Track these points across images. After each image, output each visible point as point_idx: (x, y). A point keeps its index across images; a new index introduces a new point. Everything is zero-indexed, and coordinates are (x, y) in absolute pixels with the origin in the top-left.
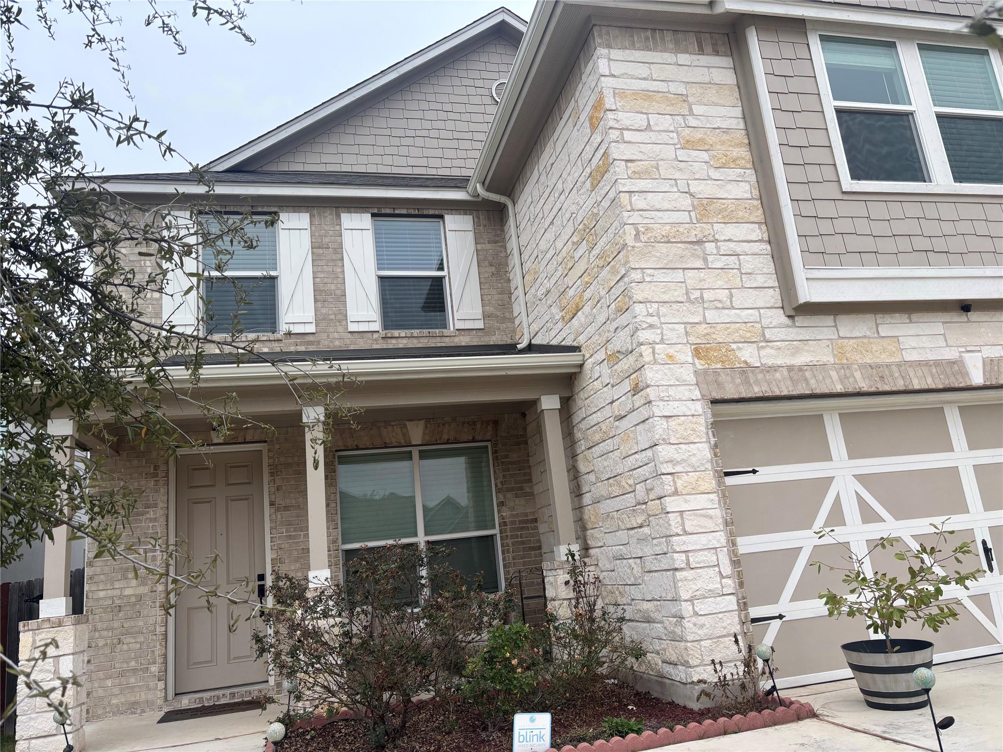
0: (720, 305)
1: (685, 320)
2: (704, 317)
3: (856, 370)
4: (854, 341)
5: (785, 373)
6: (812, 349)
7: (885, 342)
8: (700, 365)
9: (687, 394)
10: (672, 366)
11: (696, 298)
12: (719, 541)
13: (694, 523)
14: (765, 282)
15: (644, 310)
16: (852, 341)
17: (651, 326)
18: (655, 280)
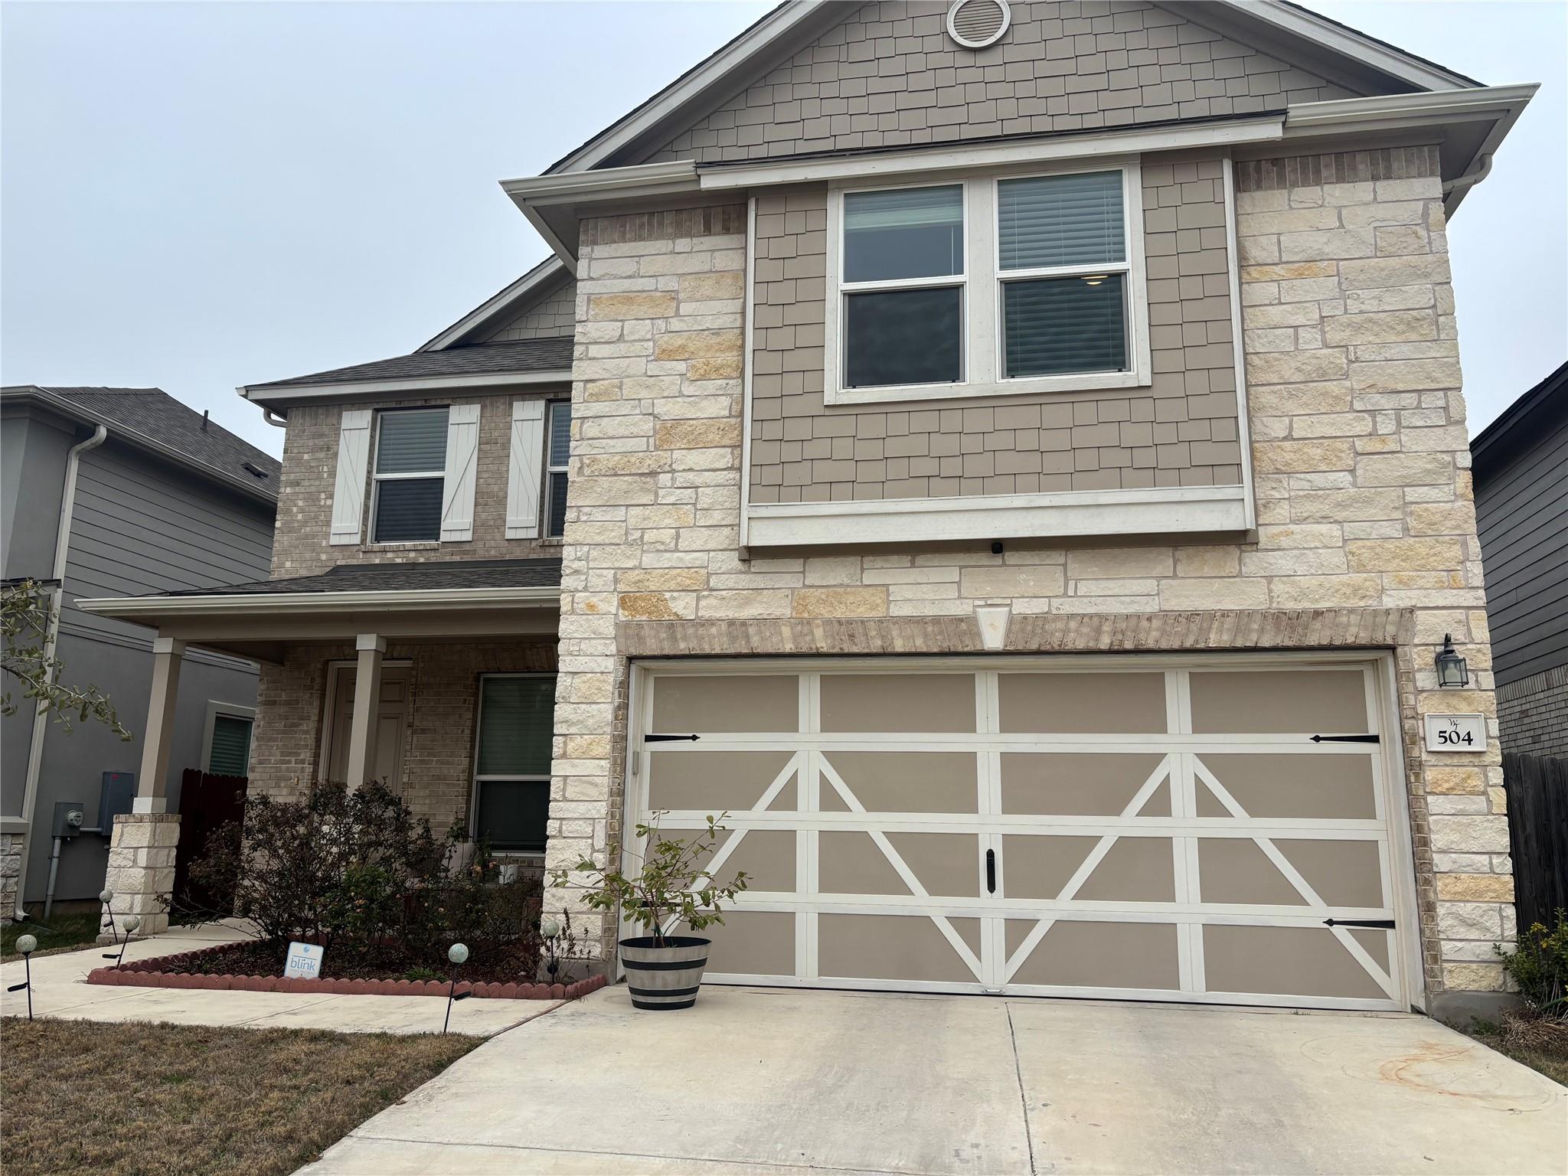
0: (662, 548)
1: (617, 565)
2: (641, 563)
3: (818, 626)
4: (824, 590)
5: (724, 626)
6: (765, 600)
7: (866, 593)
8: (623, 616)
9: (601, 649)
10: (590, 617)
11: (635, 540)
12: (598, 811)
13: (577, 789)
14: (723, 519)
15: (573, 553)
16: (820, 590)
17: (576, 572)
18: (591, 519)
